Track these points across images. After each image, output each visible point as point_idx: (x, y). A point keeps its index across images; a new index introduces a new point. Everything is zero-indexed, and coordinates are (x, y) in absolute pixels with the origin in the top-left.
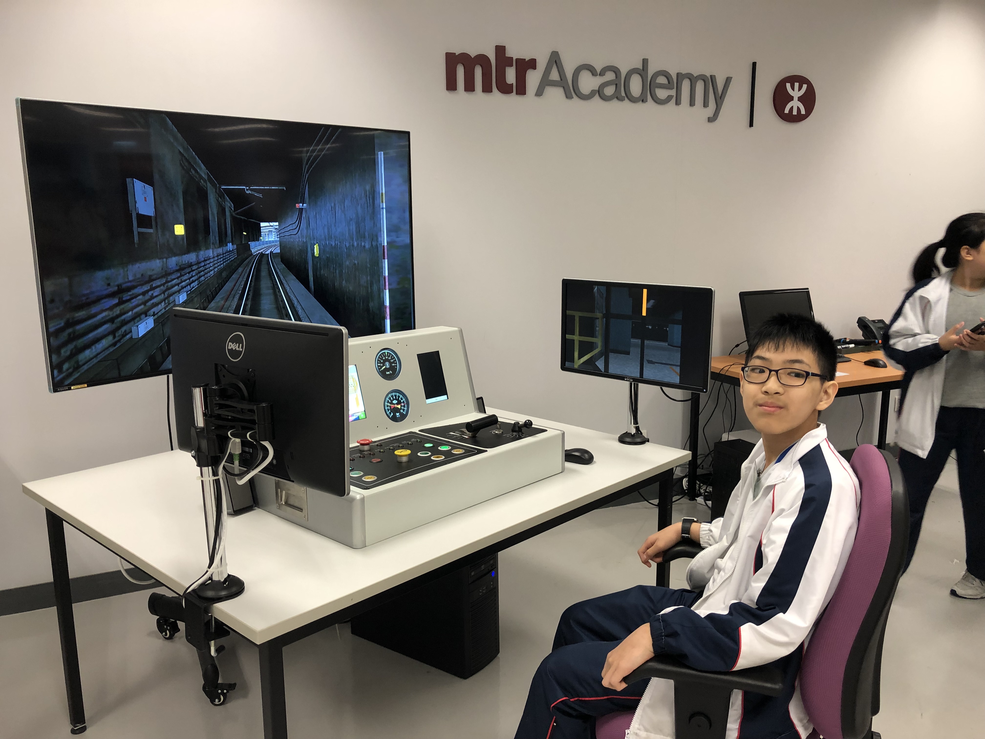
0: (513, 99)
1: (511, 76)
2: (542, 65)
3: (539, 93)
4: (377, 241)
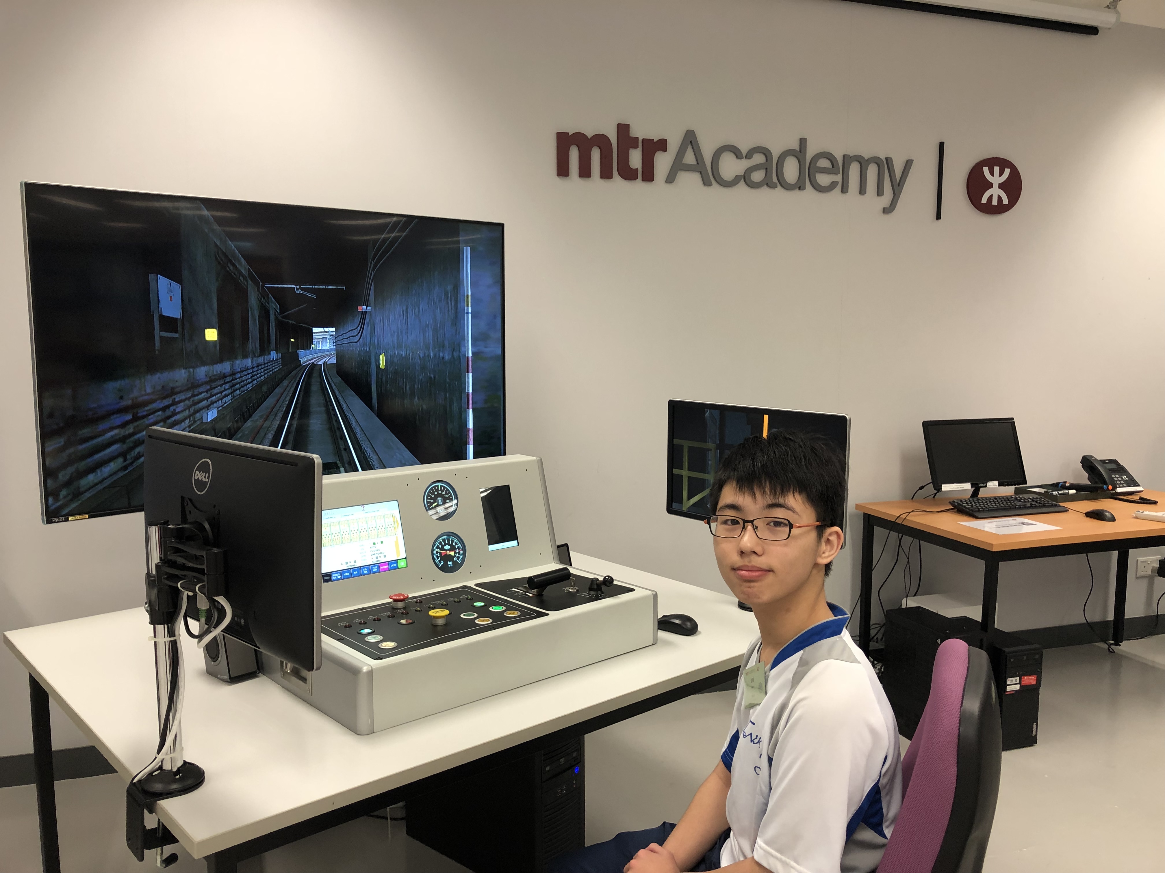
0: (638, 186)
1: (636, 159)
2: (673, 146)
3: (670, 179)
4: (460, 351)
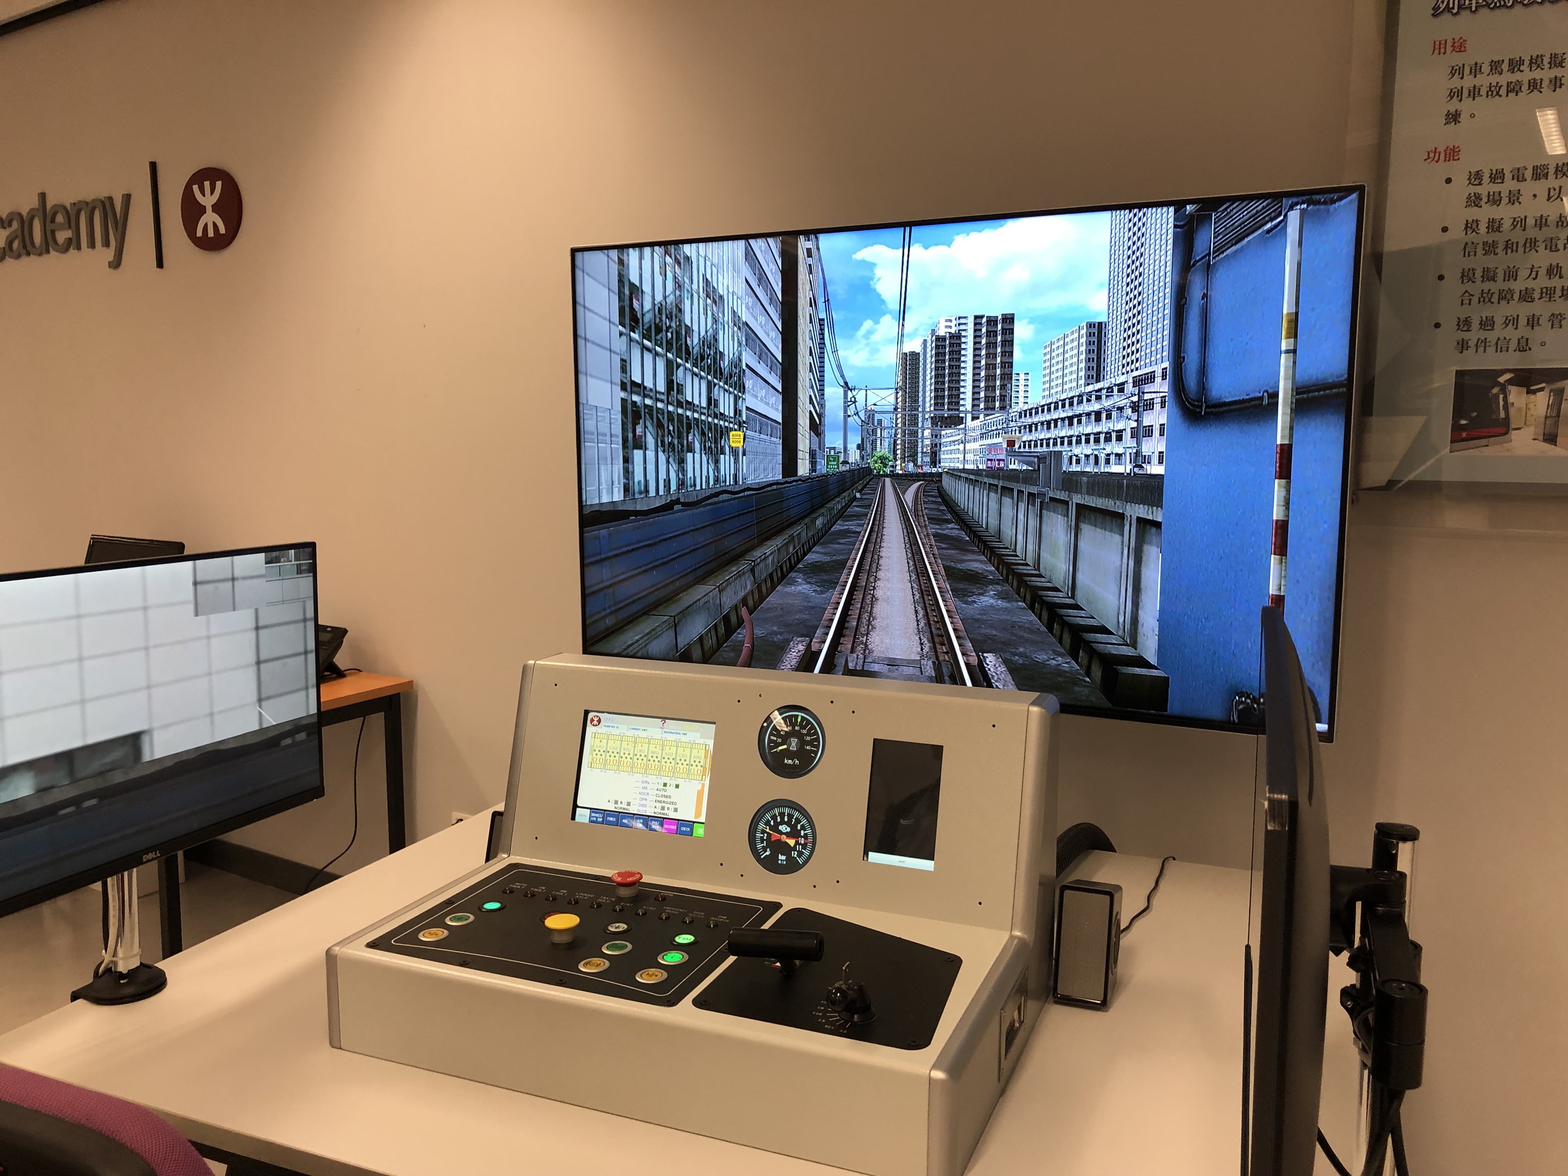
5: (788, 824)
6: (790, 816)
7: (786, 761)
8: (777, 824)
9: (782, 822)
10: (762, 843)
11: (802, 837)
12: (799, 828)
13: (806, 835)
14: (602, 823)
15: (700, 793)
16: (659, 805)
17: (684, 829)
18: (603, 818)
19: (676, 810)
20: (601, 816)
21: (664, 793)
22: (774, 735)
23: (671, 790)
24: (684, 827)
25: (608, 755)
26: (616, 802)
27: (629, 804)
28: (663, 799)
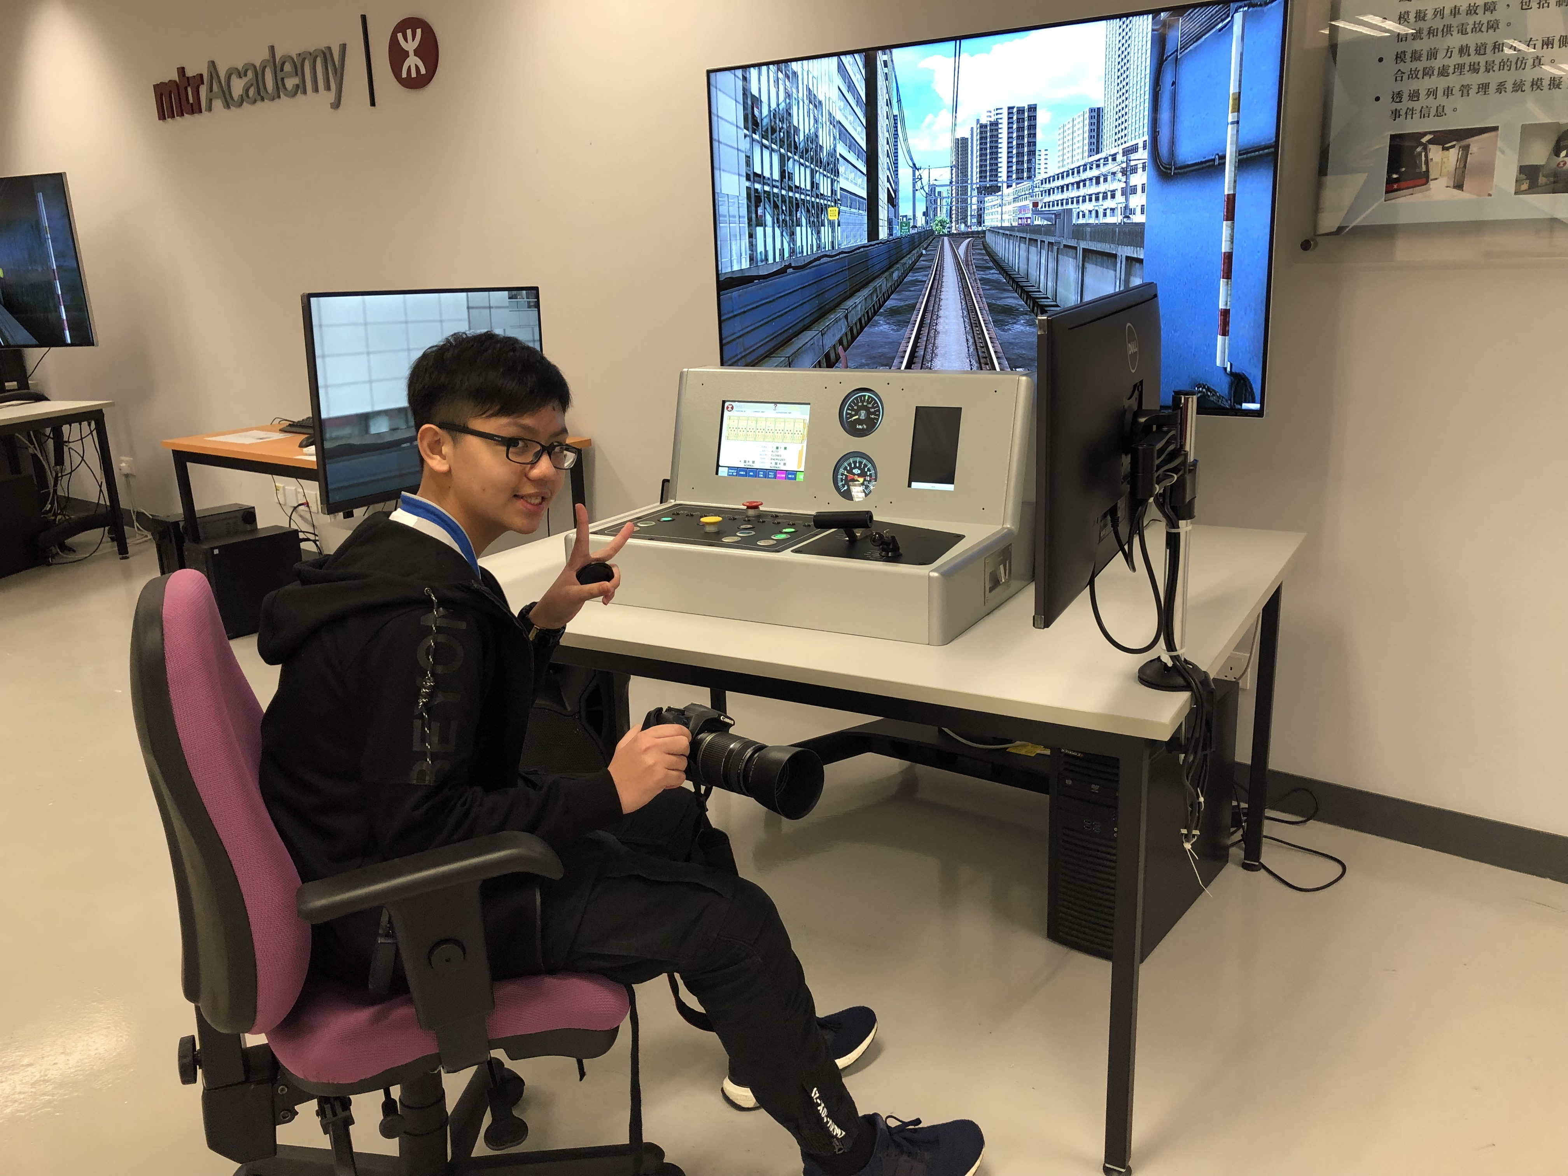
5: (859, 468)
6: (860, 463)
7: (857, 427)
8: (852, 469)
9: (855, 467)
10: (842, 481)
11: (868, 476)
12: (866, 470)
13: (871, 474)
14: (736, 475)
15: (801, 452)
16: (774, 462)
17: (790, 476)
18: (737, 472)
19: (785, 464)
20: (736, 471)
21: (777, 454)
22: (850, 410)
23: (781, 451)
24: (790, 475)
25: (739, 430)
26: (745, 462)
27: (753, 462)
28: (776, 457)
